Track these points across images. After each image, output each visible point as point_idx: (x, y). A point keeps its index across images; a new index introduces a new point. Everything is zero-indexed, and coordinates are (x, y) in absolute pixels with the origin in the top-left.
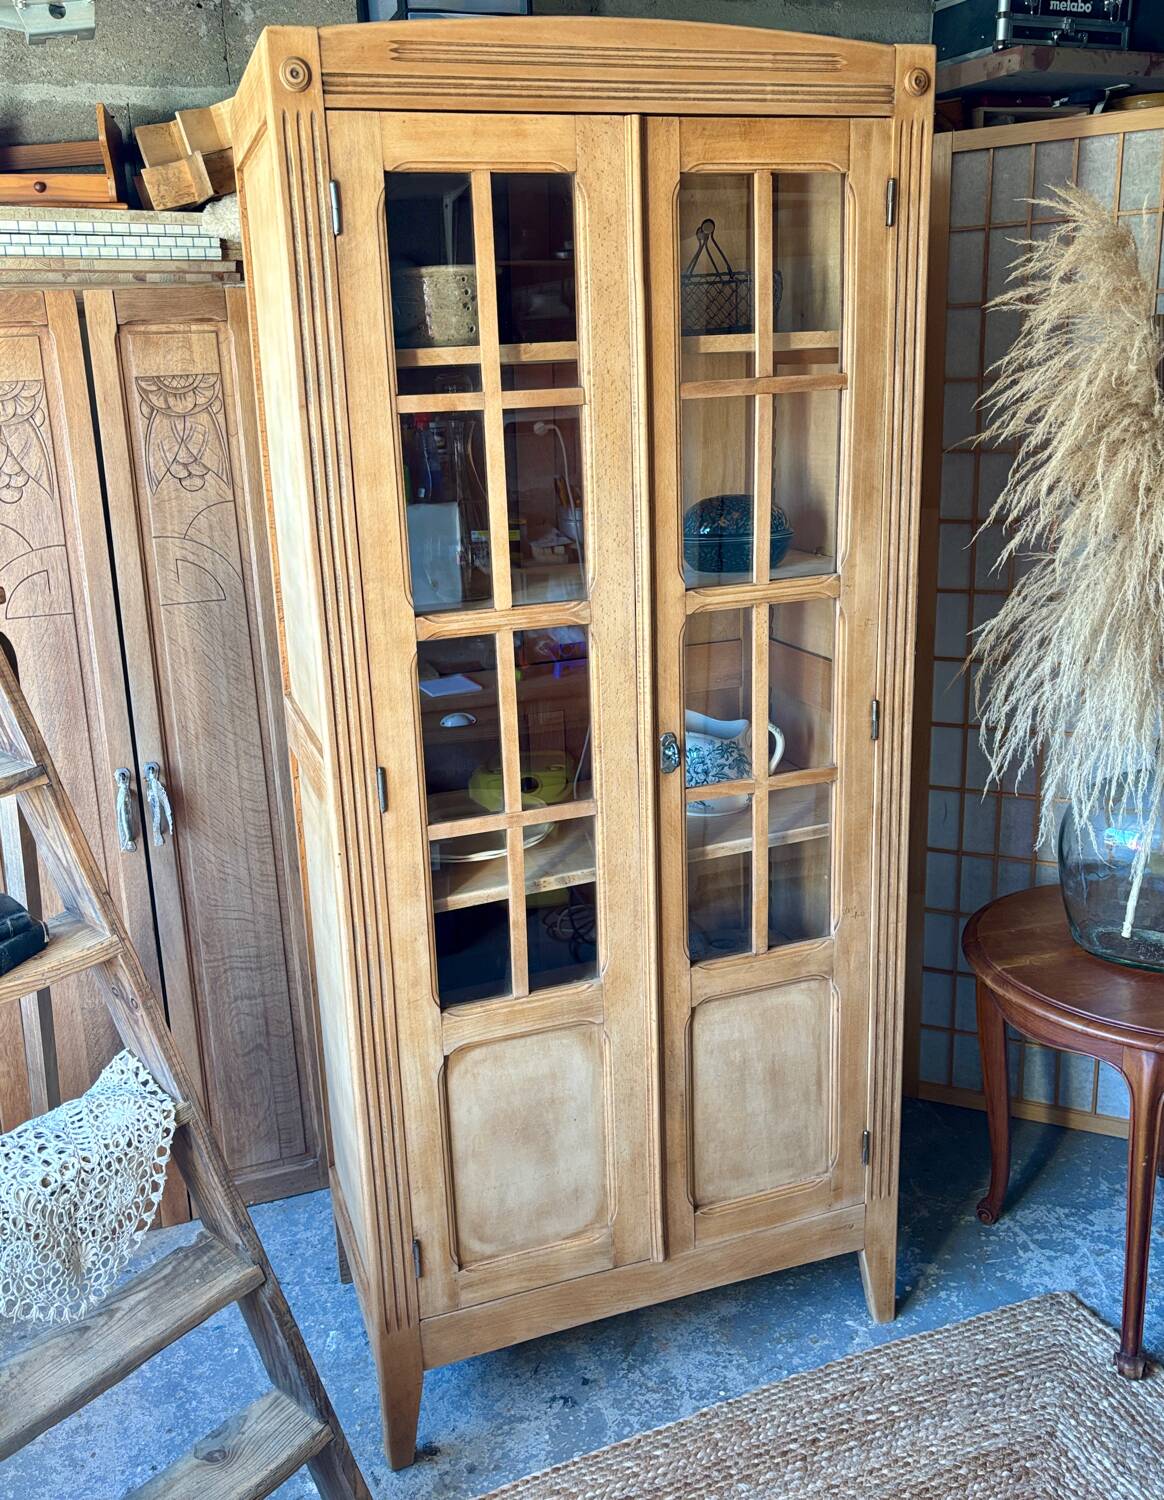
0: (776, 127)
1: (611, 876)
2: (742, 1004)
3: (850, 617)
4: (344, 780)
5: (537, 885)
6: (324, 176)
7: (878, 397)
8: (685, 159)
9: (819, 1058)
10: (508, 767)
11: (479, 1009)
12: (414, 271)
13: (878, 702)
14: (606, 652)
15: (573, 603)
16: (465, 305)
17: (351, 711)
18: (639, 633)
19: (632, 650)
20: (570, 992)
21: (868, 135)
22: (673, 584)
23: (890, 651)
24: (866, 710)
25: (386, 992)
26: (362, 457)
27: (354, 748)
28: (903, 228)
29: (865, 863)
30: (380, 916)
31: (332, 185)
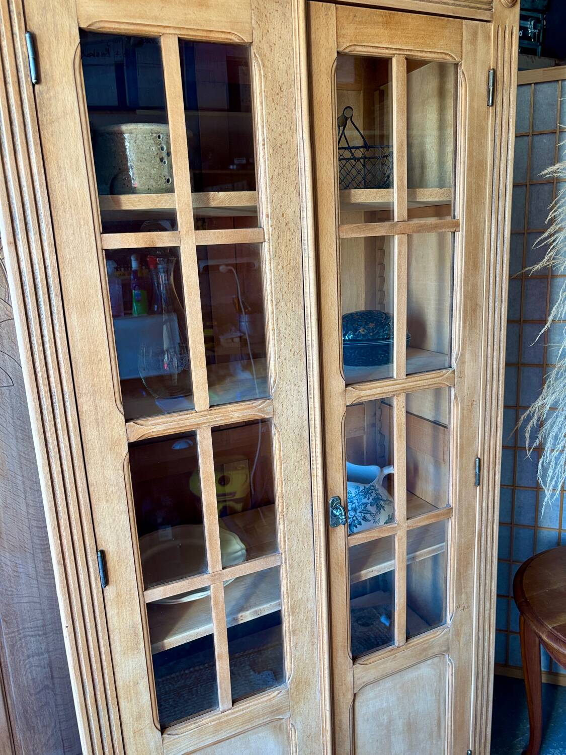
0: (410, 20)
1: (294, 608)
2: (388, 683)
3: (462, 400)
4: (68, 565)
5: (236, 620)
6: (20, 28)
7: (481, 237)
8: (340, 40)
9: (439, 708)
10: (210, 536)
11: (193, 726)
12: (115, 128)
13: (479, 459)
14: (286, 438)
15: (260, 402)
16: (162, 160)
17: (71, 507)
18: (312, 422)
19: (306, 435)
20: (265, 699)
21: (475, 34)
22: (336, 382)
23: (488, 423)
24: (471, 465)
25: (114, 729)
26: (71, 289)
27: (75, 537)
28: (499, 108)
29: (470, 572)
30: (106, 671)
31: (27, 35)
